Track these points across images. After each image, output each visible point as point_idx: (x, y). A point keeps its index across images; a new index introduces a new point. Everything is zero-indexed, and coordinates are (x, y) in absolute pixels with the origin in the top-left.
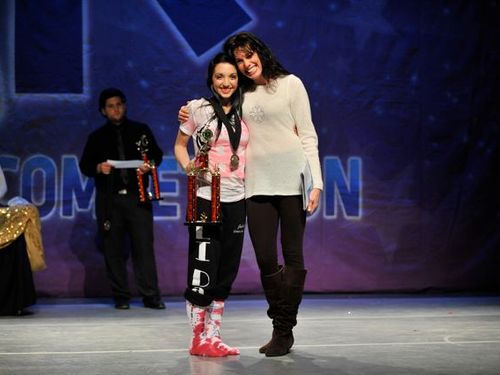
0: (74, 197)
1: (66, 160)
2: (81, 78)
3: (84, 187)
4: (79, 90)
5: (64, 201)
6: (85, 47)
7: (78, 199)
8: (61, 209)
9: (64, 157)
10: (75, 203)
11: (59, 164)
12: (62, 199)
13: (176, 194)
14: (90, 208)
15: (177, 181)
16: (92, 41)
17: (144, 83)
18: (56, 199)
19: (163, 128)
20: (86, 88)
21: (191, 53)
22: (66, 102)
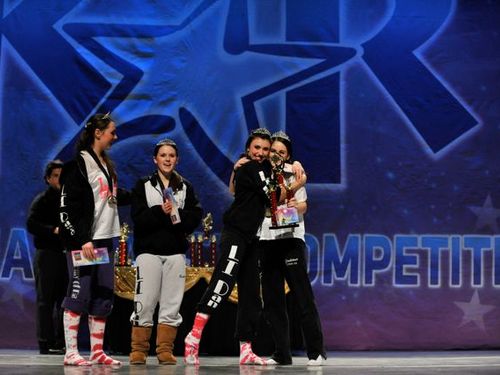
0: (333, 268)
1: (327, 237)
2: (339, 171)
3: (341, 260)
4: (337, 180)
5: (325, 271)
6: (343, 146)
7: (336, 270)
8: (323, 277)
9: (325, 235)
10: (334, 273)
11: (321, 241)
12: (323, 269)
13: (417, 266)
14: (346, 277)
15: (418, 256)
16: (349, 141)
17: (391, 175)
18: (318, 269)
19: (406, 211)
20: (343, 179)
21: (429, 150)
22: (327, 191)
